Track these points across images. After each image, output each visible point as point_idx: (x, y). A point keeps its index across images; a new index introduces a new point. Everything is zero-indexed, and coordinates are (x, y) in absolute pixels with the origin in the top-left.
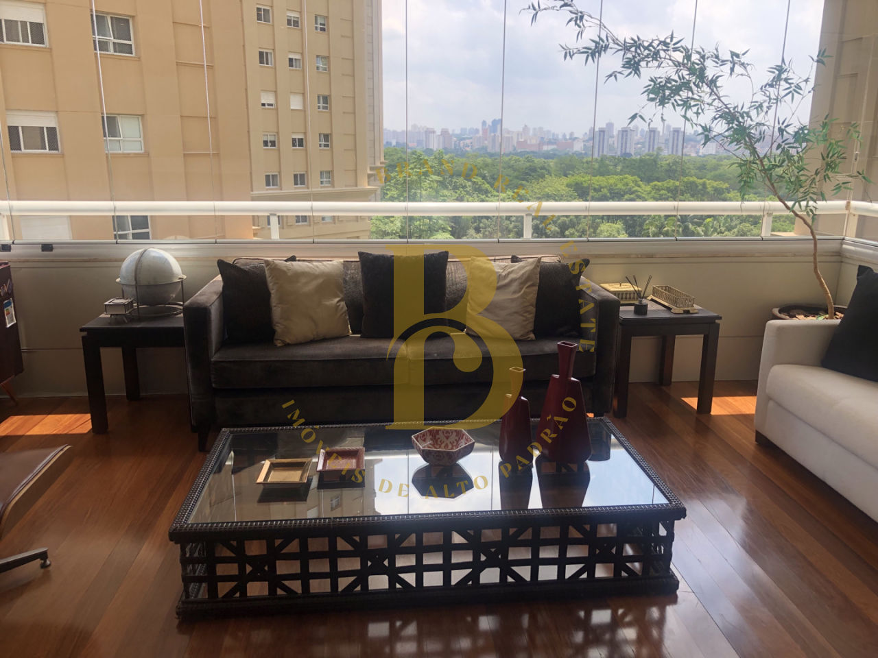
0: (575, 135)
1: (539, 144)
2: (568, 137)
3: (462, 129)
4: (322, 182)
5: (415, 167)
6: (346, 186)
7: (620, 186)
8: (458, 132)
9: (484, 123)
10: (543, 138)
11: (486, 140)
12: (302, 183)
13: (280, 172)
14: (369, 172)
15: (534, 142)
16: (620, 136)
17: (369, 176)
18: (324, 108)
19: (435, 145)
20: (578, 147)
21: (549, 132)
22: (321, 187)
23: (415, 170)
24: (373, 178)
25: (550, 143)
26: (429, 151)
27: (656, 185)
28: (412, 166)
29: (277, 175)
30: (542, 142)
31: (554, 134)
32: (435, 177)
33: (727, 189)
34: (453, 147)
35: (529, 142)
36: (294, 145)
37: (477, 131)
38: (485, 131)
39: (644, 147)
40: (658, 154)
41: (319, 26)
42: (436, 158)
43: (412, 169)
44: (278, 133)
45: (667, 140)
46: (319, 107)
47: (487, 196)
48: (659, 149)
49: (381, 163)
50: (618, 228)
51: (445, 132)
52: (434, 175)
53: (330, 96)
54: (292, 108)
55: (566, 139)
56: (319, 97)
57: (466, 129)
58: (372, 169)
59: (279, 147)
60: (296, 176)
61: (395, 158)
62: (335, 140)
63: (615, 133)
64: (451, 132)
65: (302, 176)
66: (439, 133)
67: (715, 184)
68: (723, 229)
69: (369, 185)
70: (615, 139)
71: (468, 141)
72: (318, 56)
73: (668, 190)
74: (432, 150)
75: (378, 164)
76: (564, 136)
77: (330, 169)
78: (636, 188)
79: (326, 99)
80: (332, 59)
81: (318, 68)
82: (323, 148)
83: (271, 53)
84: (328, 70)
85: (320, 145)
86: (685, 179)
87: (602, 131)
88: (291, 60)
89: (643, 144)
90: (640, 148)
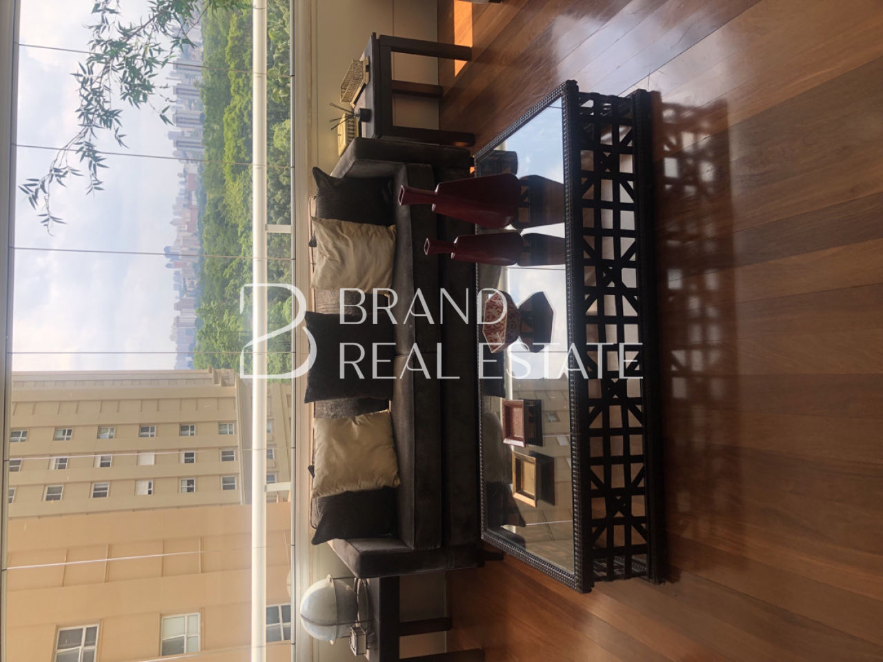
0: (182, 171)
1: (191, 209)
2: (183, 179)
3: (175, 289)
4: (231, 433)
5: (215, 337)
6: (234, 408)
7: (235, 126)
8: (177, 293)
9: (168, 266)
10: (184, 206)
11: (185, 264)
12: (232, 453)
13: (220, 475)
14: (220, 385)
15: (188, 215)
16: (182, 125)
17: (224, 384)
18: (153, 431)
19: (191, 316)
20: (194, 169)
21: (177, 199)
22: (236, 433)
23: (217, 338)
24: (226, 381)
25: (189, 198)
26: (198, 323)
27: (234, 90)
28: (213, 341)
29: (223, 479)
30: (188, 206)
31: (180, 194)
32: (225, 317)
33: (238, 16)
34: (194, 298)
35: (187, 220)
36: (192, 461)
37: (177, 273)
38: (176, 265)
39: (193, 100)
40: (203, 86)
41: (66, 436)
42: (205, 316)
43: (216, 341)
44: (179, 478)
45: (187, 76)
46: (152, 436)
47: (245, 264)
48: (196, 84)
49: (210, 372)
50: (279, 129)
51: (178, 307)
52: (222, 319)
53: (140, 425)
54: (153, 463)
55: (186, 181)
56: (141, 436)
57: (175, 285)
58: (216, 382)
59: (194, 476)
60: (224, 459)
61: (205, 358)
62: (186, 418)
63: (179, 130)
64: (178, 301)
65: (224, 453)
66: (178, 313)
67: (232, 28)
68: (280, 21)
69: (233, 385)
70: (186, 130)
71: (188, 283)
72: (98, 437)
73: (238, 76)
74: (197, 320)
75: (212, 375)
76: (181, 183)
77: (216, 425)
78: (237, 110)
79: (144, 428)
80: (102, 422)
81: (111, 437)
82: (195, 432)
83: (95, 485)
84: (113, 427)
85: (192, 434)
86: (228, 57)
87: (177, 144)
88: (102, 465)
89: (191, 101)
90: (195, 104)
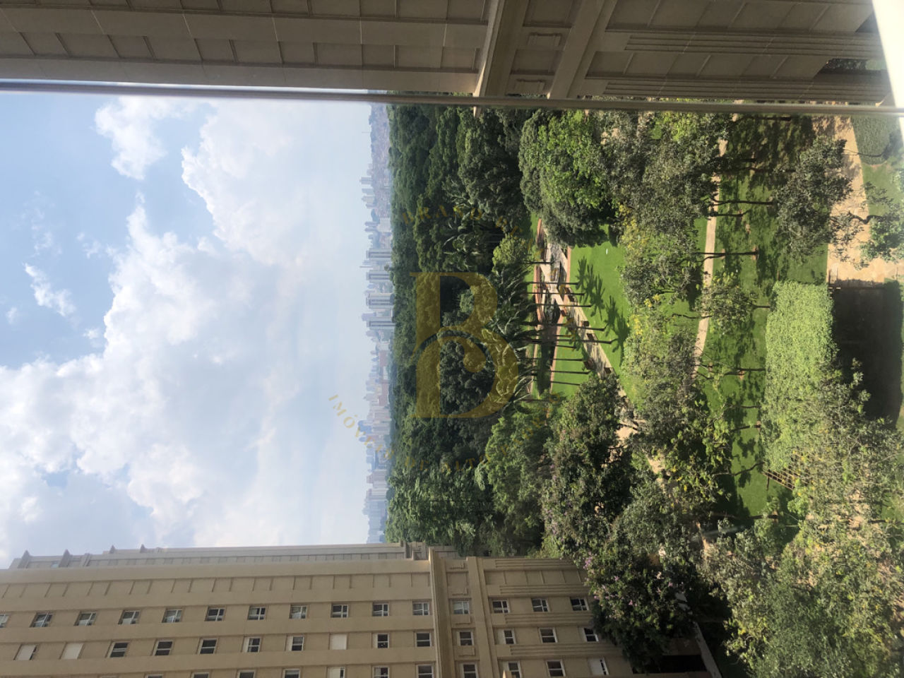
0: (374, 349)
1: (382, 383)
2: (375, 356)
3: (368, 462)
4: (426, 614)
5: (406, 507)
6: (429, 585)
8: (370, 466)
9: (361, 440)
10: (376, 381)
11: (377, 436)
12: (427, 636)
14: (412, 559)
15: (380, 389)
16: (375, 306)
17: (417, 558)
18: (345, 610)
19: (383, 488)
20: (385, 346)
21: (370, 375)
22: (431, 614)
23: (409, 508)
24: (419, 555)
25: (381, 374)
26: (390, 495)
28: (405, 511)
29: (419, 668)
30: (381, 381)
31: (373, 371)
32: (417, 486)
34: (385, 470)
35: (380, 394)
36: (386, 646)
37: (369, 447)
38: (369, 439)
39: (384, 284)
41: (259, 615)
42: (397, 485)
43: (408, 511)
44: (372, 665)
46: (345, 616)
47: (435, 430)
49: (402, 545)
50: (465, 296)
51: (370, 480)
52: (414, 487)
53: (333, 604)
54: (345, 647)
55: (378, 358)
56: (334, 616)
57: (368, 458)
58: (408, 556)
60: (420, 645)
61: (396, 531)
62: (379, 597)
63: (371, 312)
64: (370, 474)
65: (419, 637)
66: (370, 486)
69: (427, 559)
70: (378, 311)
71: (380, 455)
72: (291, 617)
74: (388, 492)
75: (404, 549)
76: (374, 360)
77: (411, 605)
79: (336, 608)
80: (294, 601)
81: (303, 617)
82: (388, 612)
83: (286, 672)
84: (305, 606)
85: (385, 615)
88: (295, 648)
89: (381, 285)
90: (386, 287)
